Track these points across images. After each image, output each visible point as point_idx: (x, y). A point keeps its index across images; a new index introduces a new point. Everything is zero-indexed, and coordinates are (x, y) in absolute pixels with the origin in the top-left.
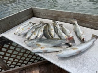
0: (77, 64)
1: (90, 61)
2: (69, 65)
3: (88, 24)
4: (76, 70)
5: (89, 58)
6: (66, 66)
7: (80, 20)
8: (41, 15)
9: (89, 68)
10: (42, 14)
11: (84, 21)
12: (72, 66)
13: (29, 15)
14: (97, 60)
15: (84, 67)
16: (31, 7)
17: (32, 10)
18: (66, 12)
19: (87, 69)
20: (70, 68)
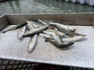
0: (80, 57)
1: (88, 51)
2: (74, 60)
3: (67, 22)
4: (83, 62)
5: (85, 49)
6: (73, 63)
7: (60, 20)
8: (18, 21)
9: (91, 57)
10: (20, 20)
11: (64, 20)
12: (77, 60)
13: (4, 24)
14: (91, 48)
15: (87, 58)
16: (4, 15)
17: (7, 17)
18: (47, 15)
19: (90, 58)
20: (77, 63)
